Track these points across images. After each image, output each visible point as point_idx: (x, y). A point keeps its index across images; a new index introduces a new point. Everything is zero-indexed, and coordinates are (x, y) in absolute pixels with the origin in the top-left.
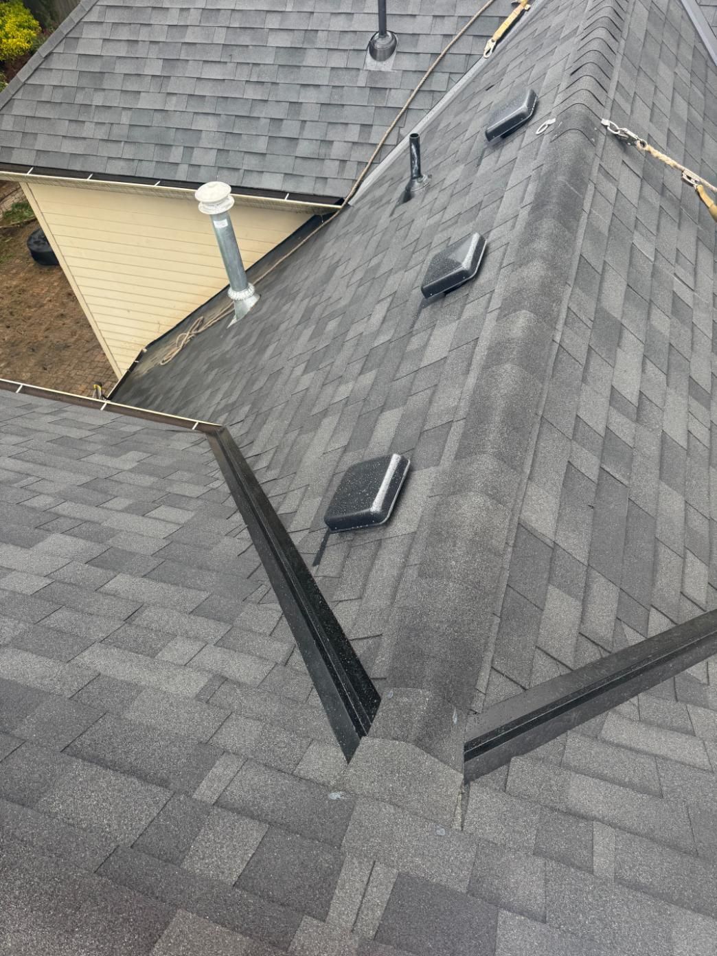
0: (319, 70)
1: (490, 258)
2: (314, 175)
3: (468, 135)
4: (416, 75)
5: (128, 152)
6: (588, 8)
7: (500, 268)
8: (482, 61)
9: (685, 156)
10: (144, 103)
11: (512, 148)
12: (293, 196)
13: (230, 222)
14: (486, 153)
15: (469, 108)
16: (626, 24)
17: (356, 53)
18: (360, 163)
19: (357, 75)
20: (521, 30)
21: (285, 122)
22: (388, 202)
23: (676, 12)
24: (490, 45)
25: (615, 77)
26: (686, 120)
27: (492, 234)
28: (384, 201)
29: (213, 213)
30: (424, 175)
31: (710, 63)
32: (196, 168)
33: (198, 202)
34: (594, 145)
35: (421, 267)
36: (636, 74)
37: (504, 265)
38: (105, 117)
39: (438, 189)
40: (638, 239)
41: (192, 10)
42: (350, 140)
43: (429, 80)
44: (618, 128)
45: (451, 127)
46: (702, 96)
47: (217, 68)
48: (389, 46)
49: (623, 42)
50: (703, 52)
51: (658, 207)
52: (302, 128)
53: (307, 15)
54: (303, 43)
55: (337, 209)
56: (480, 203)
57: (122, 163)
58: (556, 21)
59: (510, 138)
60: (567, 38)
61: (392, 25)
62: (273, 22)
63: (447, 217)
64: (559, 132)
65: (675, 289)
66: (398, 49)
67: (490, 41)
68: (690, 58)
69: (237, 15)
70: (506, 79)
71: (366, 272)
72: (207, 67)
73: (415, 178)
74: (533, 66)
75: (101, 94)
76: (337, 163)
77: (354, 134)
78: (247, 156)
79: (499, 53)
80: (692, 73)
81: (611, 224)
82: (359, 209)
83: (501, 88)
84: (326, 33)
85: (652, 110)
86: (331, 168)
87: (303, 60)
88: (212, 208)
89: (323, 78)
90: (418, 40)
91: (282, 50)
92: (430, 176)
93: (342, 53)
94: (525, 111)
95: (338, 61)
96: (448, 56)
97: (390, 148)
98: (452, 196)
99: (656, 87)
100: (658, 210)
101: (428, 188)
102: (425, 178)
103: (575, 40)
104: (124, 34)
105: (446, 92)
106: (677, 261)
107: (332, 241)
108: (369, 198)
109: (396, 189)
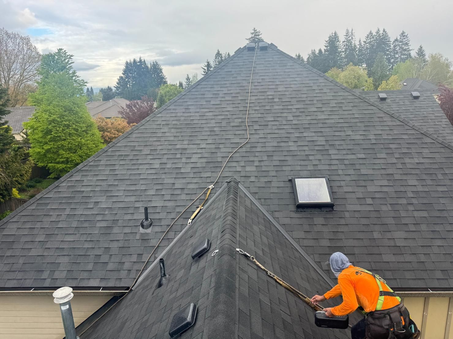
0: (118, 234)
1: (200, 314)
2: (115, 278)
3: (184, 256)
4: (161, 233)
5: (19, 276)
6: (224, 209)
7: (205, 319)
8: (187, 227)
9: (271, 258)
10: (33, 253)
11: (203, 262)
12: (104, 288)
13: (70, 306)
14: (193, 264)
15: (184, 245)
16: (238, 214)
17: (135, 227)
18: (137, 270)
19: (136, 235)
20: (201, 215)
21: (102, 256)
22: (151, 288)
23: (254, 208)
24: (190, 221)
25: (238, 232)
26: (268, 244)
27: (199, 302)
28: (149, 288)
29: (61, 302)
30: (167, 275)
31: (270, 223)
32: (55, 280)
33: (54, 298)
34: (235, 259)
35: (168, 320)
36: (245, 230)
37: (206, 317)
38: (11, 261)
39: (174, 281)
40: (262, 297)
41: (63, 215)
42: (132, 261)
43: (167, 234)
44: (243, 252)
45: (177, 253)
46: (271, 235)
47: (72, 236)
48: (149, 224)
49: (238, 220)
50: (267, 219)
51: (266, 281)
52: (110, 258)
53: (115, 215)
54: (112, 224)
55: (127, 292)
56: (193, 287)
57: (15, 281)
58: (213, 213)
59: (202, 258)
60: (218, 219)
61: (150, 216)
62: (99, 218)
63: (178, 294)
64: (221, 255)
65: (283, 317)
66: (153, 224)
67: (190, 219)
68: (263, 222)
69: (83, 216)
70: (197, 234)
71: (141, 324)
72: (67, 236)
73: (163, 277)
74: (207, 229)
75: (11, 250)
76: (127, 271)
77: (134, 258)
78: (82, 272)
79: (193, 224)
80: (265, 227)
81: (249, 292)
82: (137, 292)
83: (196, 237)
84: (122, 220)
85: (254, 242)
86: (123, 274)
87: (112, 231)
88: (61, 300)
89: (121, 237)
90: (161, 221)
91: (102, 228)
92: (169, 275)
93: (129, 227)
94: (206, 247)
95: (127, 230)
96: (174, 226)
97: (151, 263)
98: (180, 284)
99: (254, 234)
100: (266, 282)
101: (169, 281)
102: (167, 276)
103: (221, 220)
104: (28, 226)
105: (174, 239)
106: (280, 303)
107: (124, 309)
108: (141, 286)
109: (154, 281)
